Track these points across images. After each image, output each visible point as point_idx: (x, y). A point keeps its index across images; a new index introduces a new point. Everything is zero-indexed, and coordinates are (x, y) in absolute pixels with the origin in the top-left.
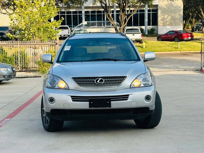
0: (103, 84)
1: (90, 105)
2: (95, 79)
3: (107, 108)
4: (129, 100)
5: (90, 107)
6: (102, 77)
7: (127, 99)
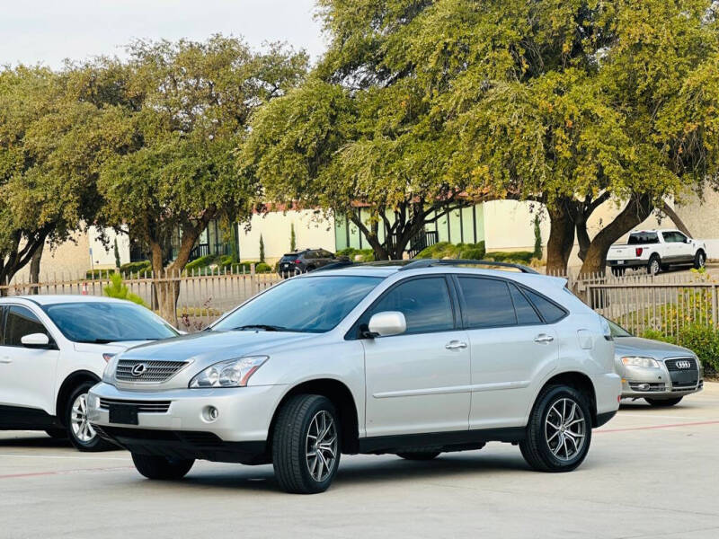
2: (134, 364)
3: (132, 426)
4: (168, 413)
5: (110, 422)
6: (145, 362)
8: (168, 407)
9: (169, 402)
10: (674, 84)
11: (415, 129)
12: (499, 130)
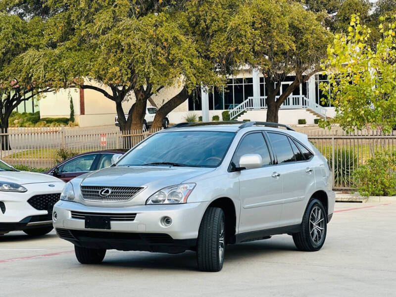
0: (109, 196)
1: (87, 225)
2: (100, 189)
3: (105, 230)
4: (134, 221)
5: (86, 227)
6: (109, 187)
7: (133, 220)
8: (135, 217)
9: (135, 214)
10: (222, 25)
11: (68, 44)
12: (126, 46)
